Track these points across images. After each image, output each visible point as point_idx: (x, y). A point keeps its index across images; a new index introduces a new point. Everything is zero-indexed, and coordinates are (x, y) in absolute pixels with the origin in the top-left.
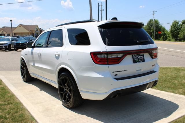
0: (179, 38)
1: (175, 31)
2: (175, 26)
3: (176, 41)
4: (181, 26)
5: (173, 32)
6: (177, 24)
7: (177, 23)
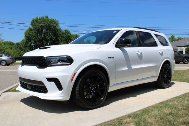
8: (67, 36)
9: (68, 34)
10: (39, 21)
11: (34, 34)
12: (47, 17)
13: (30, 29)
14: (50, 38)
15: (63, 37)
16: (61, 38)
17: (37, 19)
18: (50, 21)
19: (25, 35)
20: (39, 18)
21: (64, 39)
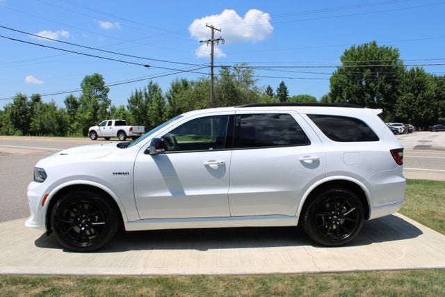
0: (31, 130)
1: (21, 115)
2: (19, 106)
3: (24, 135)
4: (32, 105)
5: (16, 118)
6: (23, 101)
7: (24, 99)
8: (416, 82)
9: (418, 76)
10: (357, 53)
11: (346, 81)
12: (374, 44)
13: (341, 71)
14: (378, 86)
15: (407, 84)
16: (402, 86)
17: (353, 49)
18: (378, 51)
19: (331, 83)
20: (356, 47)
21: (409, 88)
